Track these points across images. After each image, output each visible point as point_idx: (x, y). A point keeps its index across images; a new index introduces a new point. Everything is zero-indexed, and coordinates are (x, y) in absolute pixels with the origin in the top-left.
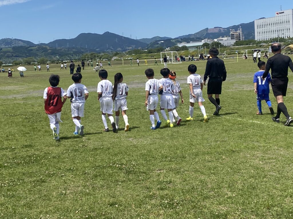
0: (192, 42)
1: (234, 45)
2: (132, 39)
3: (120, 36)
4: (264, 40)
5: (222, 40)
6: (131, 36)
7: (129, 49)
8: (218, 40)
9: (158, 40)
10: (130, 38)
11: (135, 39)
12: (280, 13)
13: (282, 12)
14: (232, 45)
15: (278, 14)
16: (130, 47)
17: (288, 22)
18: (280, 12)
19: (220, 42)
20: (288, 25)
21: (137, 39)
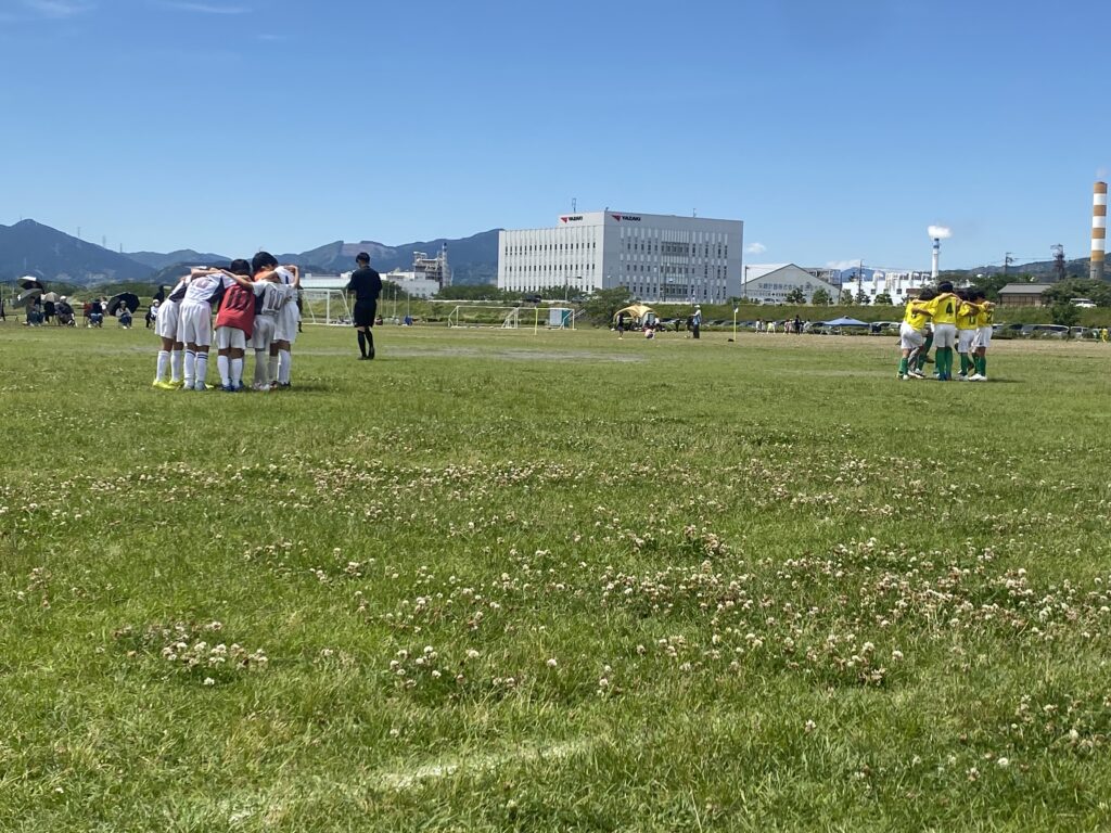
0: (310, 275)
1: (437, 297)
2: (107, 250)
3: (69, 237)
4: (522, 290)
5: (402, 278)
6: (104, 242)
7: (94, 281)
8: (388, 277)
9: (189, 260)
10: (101, 245)
11: (118, 251)
12: (571, 219)
13: (577, 215)
14: (432, 295)
15: (565, 220)
16: (100, 272)
17: (591, 246)
18: (573, 216)
19: (398, 282)
20: (591, 255)
21: (124, 251)
